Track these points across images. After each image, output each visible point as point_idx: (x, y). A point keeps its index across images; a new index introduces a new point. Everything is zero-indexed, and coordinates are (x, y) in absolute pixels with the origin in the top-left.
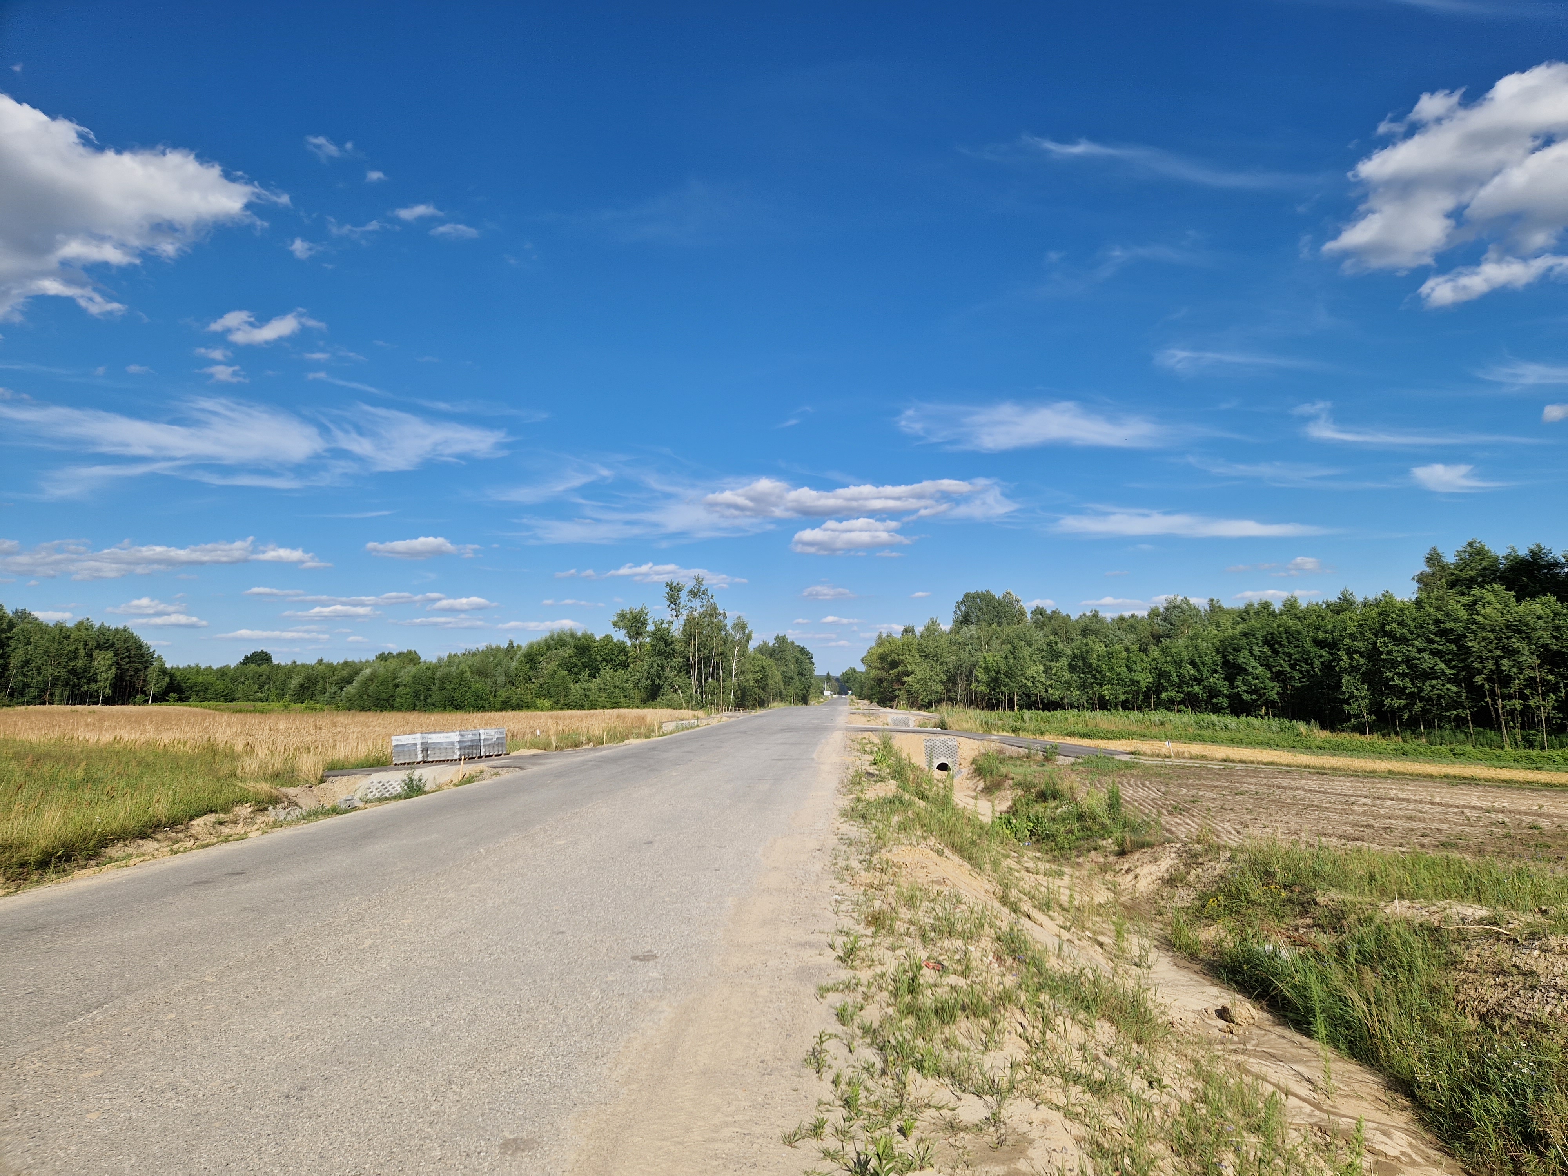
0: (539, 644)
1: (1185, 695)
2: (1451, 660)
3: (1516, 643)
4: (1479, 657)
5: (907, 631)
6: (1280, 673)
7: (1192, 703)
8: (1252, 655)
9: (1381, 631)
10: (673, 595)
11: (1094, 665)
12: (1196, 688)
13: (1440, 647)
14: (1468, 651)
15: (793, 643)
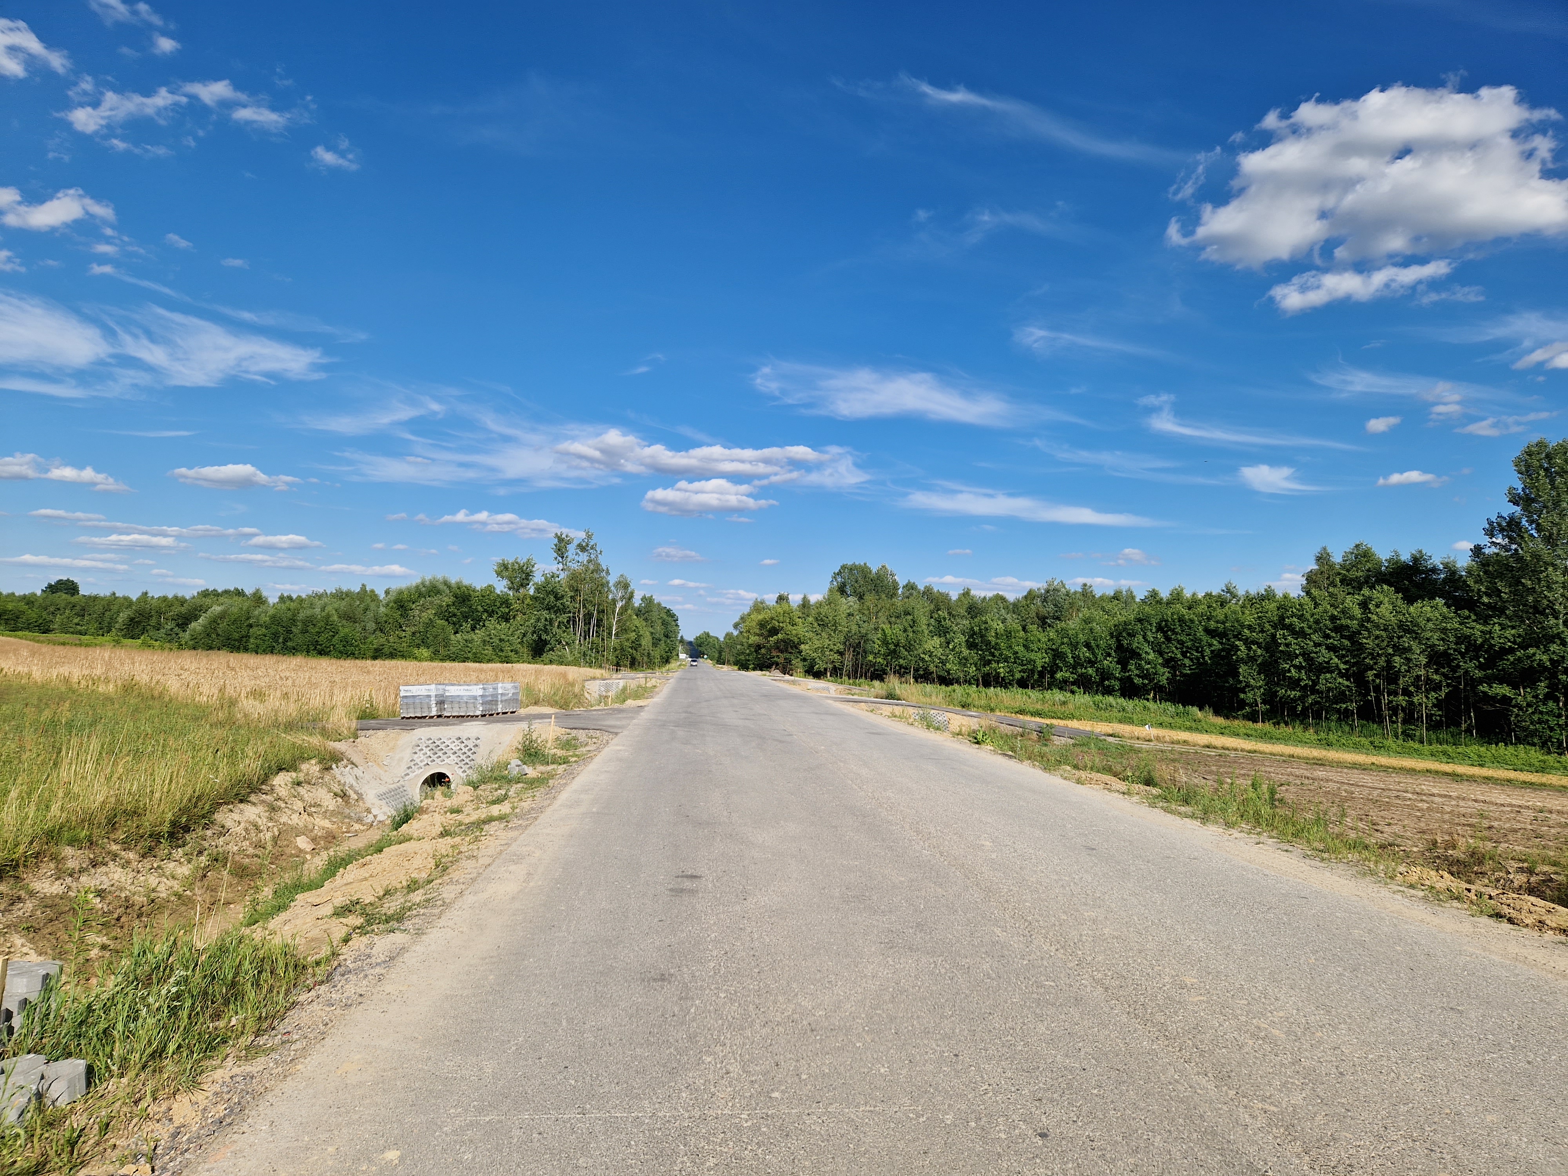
0: (409, 589)
1: (1079, 676)
2: (1344, 656)
3: (1406, 641)
4: (1372, 654)
5: (781, 599)
6: (1172, 659)
7: (1085, 684)
8: (1146, 640)
9: (1281, 623)
10: (561, 547)
11: (993, 643)
12: (1090, 671)
13: (1336, 643)
14: (1361, 647)
15: (659, 604)
